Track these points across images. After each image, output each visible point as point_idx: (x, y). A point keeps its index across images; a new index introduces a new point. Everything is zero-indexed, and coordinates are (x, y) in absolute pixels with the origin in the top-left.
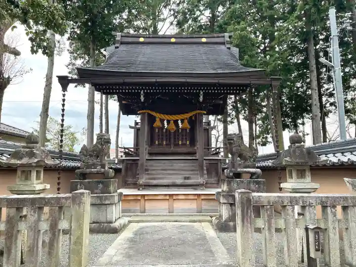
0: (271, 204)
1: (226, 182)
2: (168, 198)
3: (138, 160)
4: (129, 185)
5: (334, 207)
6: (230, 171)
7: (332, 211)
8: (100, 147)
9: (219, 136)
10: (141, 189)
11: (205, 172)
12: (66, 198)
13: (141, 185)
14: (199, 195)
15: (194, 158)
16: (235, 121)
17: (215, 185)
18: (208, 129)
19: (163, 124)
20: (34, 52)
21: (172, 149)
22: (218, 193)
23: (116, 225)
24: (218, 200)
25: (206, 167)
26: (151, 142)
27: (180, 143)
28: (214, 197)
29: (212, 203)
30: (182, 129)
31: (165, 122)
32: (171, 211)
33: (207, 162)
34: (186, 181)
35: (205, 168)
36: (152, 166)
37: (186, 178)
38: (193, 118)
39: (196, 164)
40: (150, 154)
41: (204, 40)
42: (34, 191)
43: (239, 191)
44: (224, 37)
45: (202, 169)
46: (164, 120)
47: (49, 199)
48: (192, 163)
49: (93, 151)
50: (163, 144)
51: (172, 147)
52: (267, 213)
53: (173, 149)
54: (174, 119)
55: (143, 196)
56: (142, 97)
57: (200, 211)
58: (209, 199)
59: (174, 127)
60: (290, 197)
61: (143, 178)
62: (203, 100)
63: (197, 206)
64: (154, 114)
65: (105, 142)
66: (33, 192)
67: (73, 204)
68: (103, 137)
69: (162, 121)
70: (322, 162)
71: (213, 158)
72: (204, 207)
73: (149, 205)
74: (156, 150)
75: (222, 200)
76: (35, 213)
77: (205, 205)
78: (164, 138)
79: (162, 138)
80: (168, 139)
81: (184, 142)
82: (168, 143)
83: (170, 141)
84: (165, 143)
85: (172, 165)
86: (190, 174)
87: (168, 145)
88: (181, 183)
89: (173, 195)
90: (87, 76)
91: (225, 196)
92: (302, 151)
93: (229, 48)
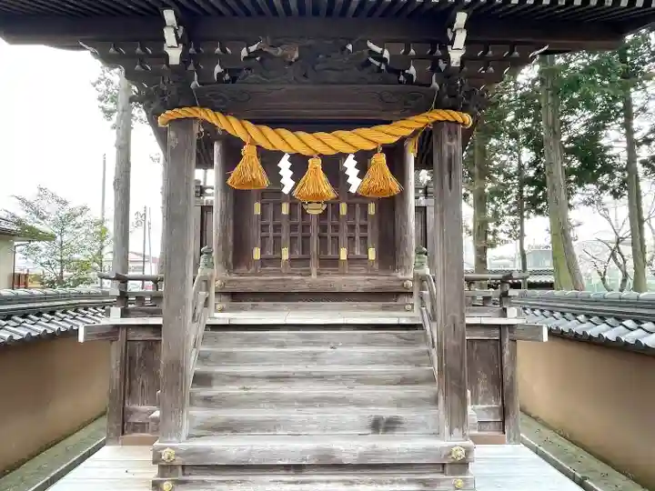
10: (167, 486)
19: (275, 175)
21: (314, 276)
26: (238, 254)
27: (343, 255)
36: (228, 358)
37: (379, 426)
46: (279, 155)
50: (280, 259)
51: (314, 270)
53: (315, 279)
54: (325, 152)
56: (171, 38)
59: (327, 190)
64: (235, 127)
69: (269, 160)
74: (251, 280)
78: (285, 235)
79: (277, 238)
80: (299, 241)
81: (358, 253)
82: (298, 254)
83: (305, 248)
84: (285, 255)
85: (315, 354)
86: (399, 403)
87: (300, 261)
88: (362, 455)
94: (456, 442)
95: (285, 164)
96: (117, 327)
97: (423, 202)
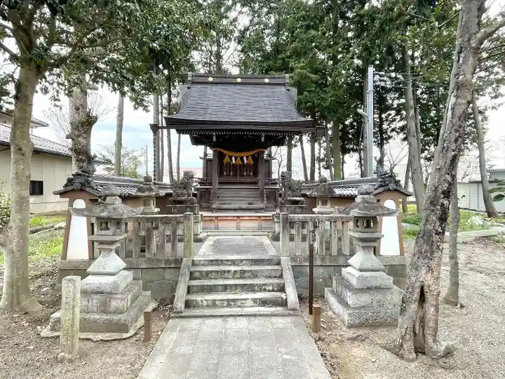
0: (300, 221)
1: (279, 207)
2: (236, 218)
3: (211, 188)
4: (204, 208)
5: (335, 222)
6: (282, 199)
7: (334, 224)
8: (187, 181)
9: (282, 161)
10: (214, 212)
11: (265, 199)
12: (180, 217)
13: (214, 209)
14: (260, 217)
15: (256, 187)
16: (299, 144)
18: (269, 161)
19: (231, 160)
20: (136, 108)
22: (274, 215)
23: (201, 236)
24: (273, 219)
25: (266, 194)
26: (221, 174)
27: (245, 174)
28: (271, 218)
29: (269, 222)
30: (247, 164)
31: (233, 158)
32: (238, 228)
33: (267, 190)
34: (250, 206)
35: (265, 196)
36: (222, 194)
37: (249, 204)
38: (256, 156)
39: (258, 192)
40: (220, 183)
41: (267, 81)
42: (153, 212)
44: (285, 78)
45: (263, 196)
48: (254, 191)
49: (181, 184)
50: (230, 175)
51: (239, 177)
52: (297, 225)
53: (239, 179)
54: (240, 156)
55: (217, 217)
56: (214, 137)
57: (260, 228)
58: (266, 219)
59: (241, 163)
60: (311, 217)
61: (216, 204)
62: (264, 141)
63: (258, 225)
64: (225, 152)
65: (190, 178)
67: (185, 221)
68: (189, 174)
69: (231, 157)
71: (272, 187)
72: (263, 226)
73: (221, 224)
74: (224, 179)
75: (276, 220)
76: (163, 225)
77: (264, 224)
78: (231, 170)
80: (235, 170)
81: (248, 173)
83: (236, 172)
84: (232, 174)
85: (239, 193)
86: (253, 200)
87: (235, 175)
88: (246, 207)
89: (239, 217)
90: (172, 123)
91: (278, 217)
92: (325, 188)
93: (288, 90)
94: (262, 206)
97: (269, 158)
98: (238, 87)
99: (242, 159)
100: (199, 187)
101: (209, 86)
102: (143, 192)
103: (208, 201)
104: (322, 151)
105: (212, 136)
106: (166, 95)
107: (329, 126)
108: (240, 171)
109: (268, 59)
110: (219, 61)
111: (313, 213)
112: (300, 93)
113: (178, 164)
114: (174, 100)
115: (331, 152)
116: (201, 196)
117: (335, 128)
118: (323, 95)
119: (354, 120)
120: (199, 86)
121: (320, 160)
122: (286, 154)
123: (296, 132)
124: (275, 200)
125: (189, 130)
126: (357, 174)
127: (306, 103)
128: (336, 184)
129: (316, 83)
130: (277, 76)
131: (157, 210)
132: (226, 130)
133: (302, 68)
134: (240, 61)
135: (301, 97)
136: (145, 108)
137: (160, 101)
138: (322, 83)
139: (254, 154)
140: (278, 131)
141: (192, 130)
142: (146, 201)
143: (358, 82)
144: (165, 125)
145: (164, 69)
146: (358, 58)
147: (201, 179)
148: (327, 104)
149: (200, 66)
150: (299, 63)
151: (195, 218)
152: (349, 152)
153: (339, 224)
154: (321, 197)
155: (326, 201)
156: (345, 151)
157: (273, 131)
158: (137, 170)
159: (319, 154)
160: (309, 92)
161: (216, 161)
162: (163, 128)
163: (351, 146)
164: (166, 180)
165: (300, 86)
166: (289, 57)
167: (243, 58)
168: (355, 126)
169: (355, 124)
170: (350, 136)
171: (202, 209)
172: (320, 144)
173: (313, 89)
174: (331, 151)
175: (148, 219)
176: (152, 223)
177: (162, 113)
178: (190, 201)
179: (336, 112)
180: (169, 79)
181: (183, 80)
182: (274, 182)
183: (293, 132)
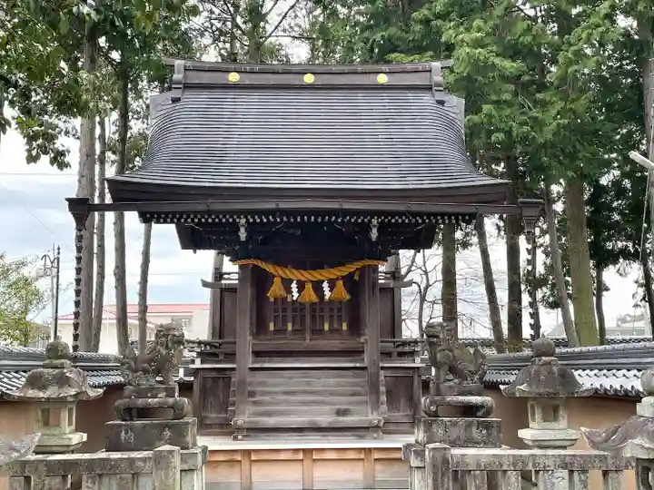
0: (483, 468)
1: (422, 424)
2: (301, 456)
3: (233, 369)
4: (210, 426)
5: (584, 471)
6: (430, 401)
7: (580, 478)
8: (164, 352)
9: (428, 286)
10: (240, 437)
11: (383, 398)
12: (144, 460)
13: (239, 429)
14: (369, 450)
15: (358, 365)
16: (475, 240)
17: (406, 427)
18: (393, 289)
19: (289, 291)
20: (32, 159)
21: (308, 341)
22: (408, 446)
24: (407, 460)
25: (386, 386)
26: (259, 327)
27: (326, 327)
29: (396, 468)
32: (308, 486)
33: (389, 373)
34: (341, 419)
35: (383, 389)
36: (263, 384)
37: (340, 413)
38: (356, 278)
39: (362, 379)
40: (258, 354)
41: (382, 79)
42: (68, 446)
43: (431, 446)
44: (430, 71)
45: (377, 393)
46: (291, 281)
47: (116, 460)
48: (354, 377)
49: (150, 361)
50: (286, 330)
51: (308, 337)
52: (475, 482)
53: (308, 342)
54: (314, 279)
55: (248, 452)
56: (242, 230)
57: (370, 486)
58: (390, 458)
59: (314, 298)
60: (514, 456)
61: (244, 413)
62: (378, 237)
63: (364, 476)
64: (269, 268)
65: (174, 343)
66: (65, 449)
67: (157, 469)
68: (172, 333)
69: (287, 284)
70: (584, 392)
71: (402, 365)
72: (380, 477)
73: (259, 473)
74: (268, 344)
75: (414, 462)
76: (95, 484)
77: (382, 472)
78: (289, 314)
79: (284, 316)
80: (298, 318)
81: (336, 326)
82: (297, 327)
83: (303, 323)
84: (290, 327)
85: (309, 382)
86: (350, 403)
87: (298, 332)
88: (330, 423)
89: (311, 451)
90: (127, 195)
91: (420, 454)
92: (551, 372)
93: (441, 103)
94: (374, 418)
95: (294, 286)
96: (197, 369)
97: (392, 284)
98: (306, 97)
99: (317, 287)
100: (198, 364)
101: (230, 95)
102: (43, 388)
103: (224, 406)
104: (540, 257)
105: (236, 227)
106: (115, 115)
107: (555, 189)
108: (313, 317)
109: (387, 20)
110: (256, 26)
111: (521, 444)
112: (471, 108)
113: (143, 295)
114: (136, 126)
115: (563, 260)
116: (204, 391)
117: (572, 194)
118: (535, 113)
119: (624, 175)
120: (204, 96)
121: (535, 283)
122: (440, 267)
123: (463, 215)
124: (413, 403)
125: (174, 214)
126: (641, 318)
127: (490, 133)
128: (581, 356)
129: (515, 79)
130: (409, 67)
131: (78, 438)
132: (273, 212)
133: (478, 44)
134: (313, 25)
135: (476, 118)
136: (59, 160)
137: (98, 131)
138: (532, 82)
139: (351, 275)
140: (415, 214)
141: (181, 214)
142: (47, 412)
143: (628, 74)
144: (108, 200)
145: (111, 49)
146: (627, 13)
147: (206, 344)
148: (547, 134)
149: (207, 40)
150: (468, 30)
151: (184, 459)
152: (615, 262)
153: (595, 475)
154: (538, 398)
155: (556, 409)
156: (604, 258)
157: (400, 214)
158: (29, 317)
159: (532, 262)
160: (497, 103)
161: (248, 294)
162: (103, 208)
163: (620, 244)
164: (109, 345)
165: (471, 89)
166: (444, 16)
167: (321, 19)
168: (625, 189)
169: (627, 183)
170: (616, 217)
171: (205, 427)
172: (531, 239)
173: (506, 97)
174: (565, 258)
175: (52, 468)
176: (64, 477)
177: (102, 162)
178: (172, 407)
179: (573, 157)
180: (124, 74)
181: (162, 77)
182: (407, 349)
183: (457, 215)
